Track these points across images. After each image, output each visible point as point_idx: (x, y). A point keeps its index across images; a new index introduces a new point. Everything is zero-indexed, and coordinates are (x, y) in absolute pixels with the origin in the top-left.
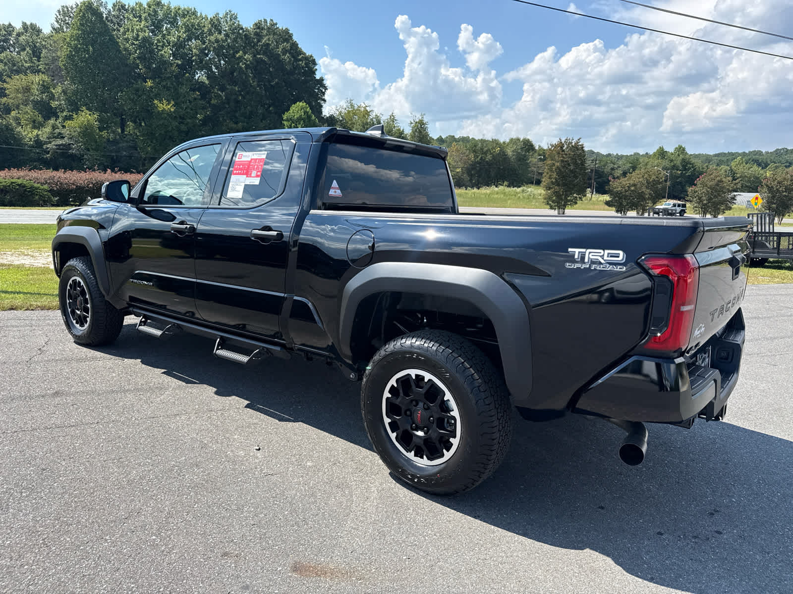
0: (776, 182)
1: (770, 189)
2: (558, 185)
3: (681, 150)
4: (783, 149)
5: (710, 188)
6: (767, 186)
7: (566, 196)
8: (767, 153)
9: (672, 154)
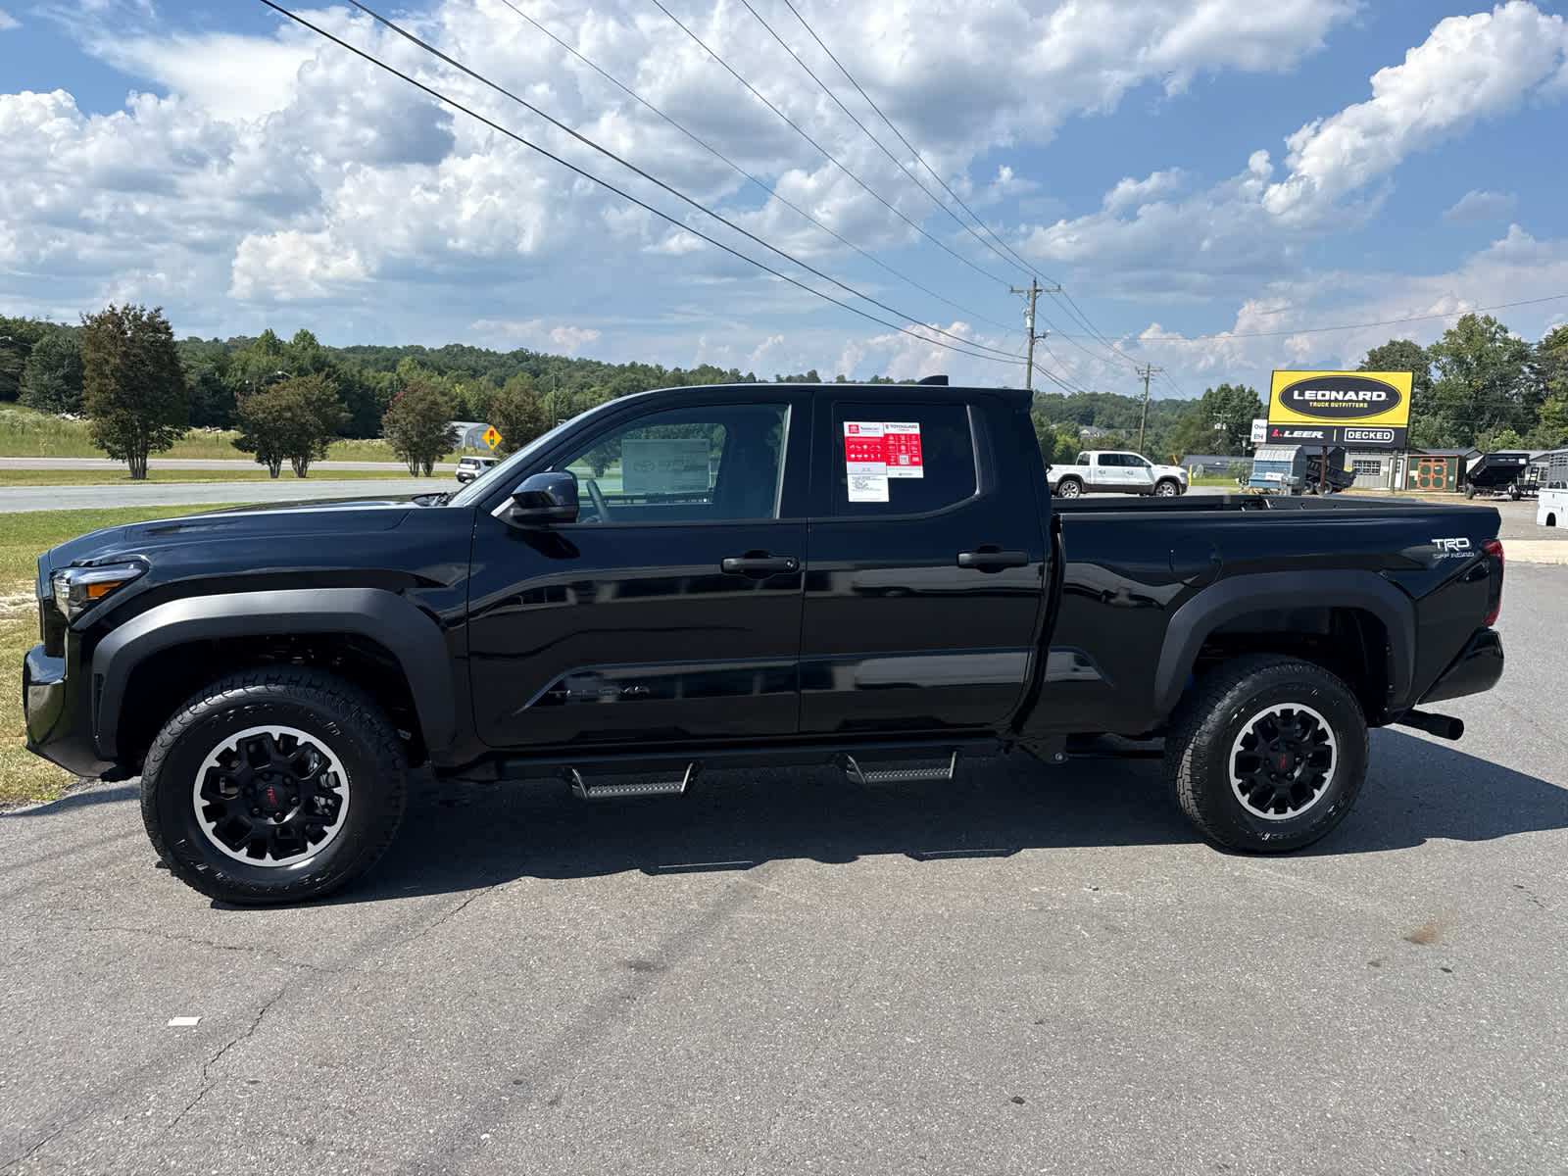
0: (513, 406)
1: (507, 417)
2: (124, 406)
3: (306, 338)
4: (456, 345)
5: (420, 414)
6: (502, 412)
7: (147, 429)
8: (432, 350)
9: (292, 346)
